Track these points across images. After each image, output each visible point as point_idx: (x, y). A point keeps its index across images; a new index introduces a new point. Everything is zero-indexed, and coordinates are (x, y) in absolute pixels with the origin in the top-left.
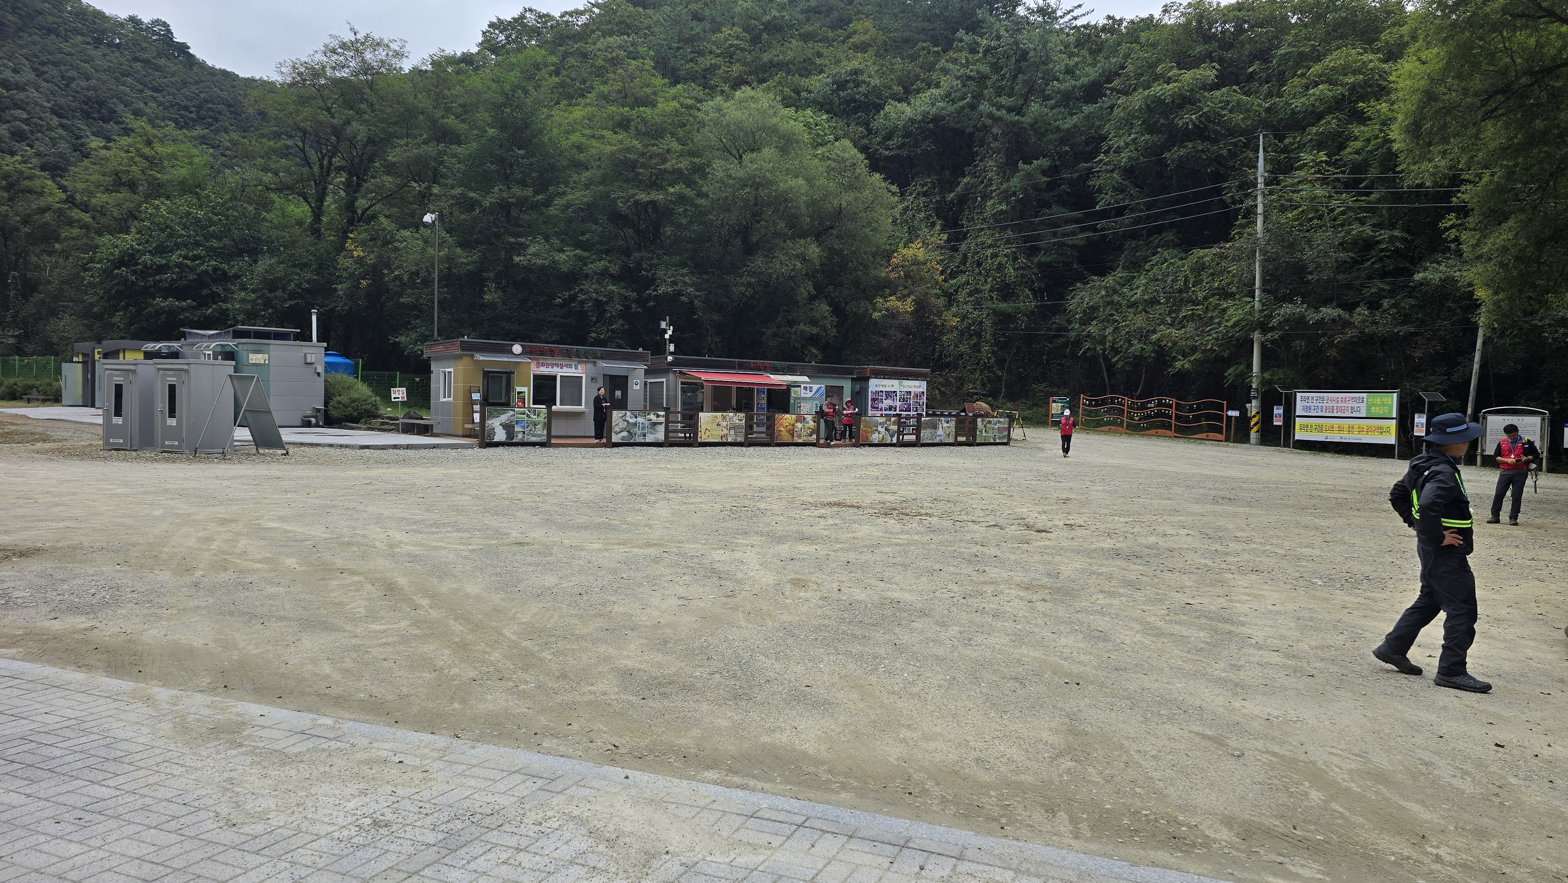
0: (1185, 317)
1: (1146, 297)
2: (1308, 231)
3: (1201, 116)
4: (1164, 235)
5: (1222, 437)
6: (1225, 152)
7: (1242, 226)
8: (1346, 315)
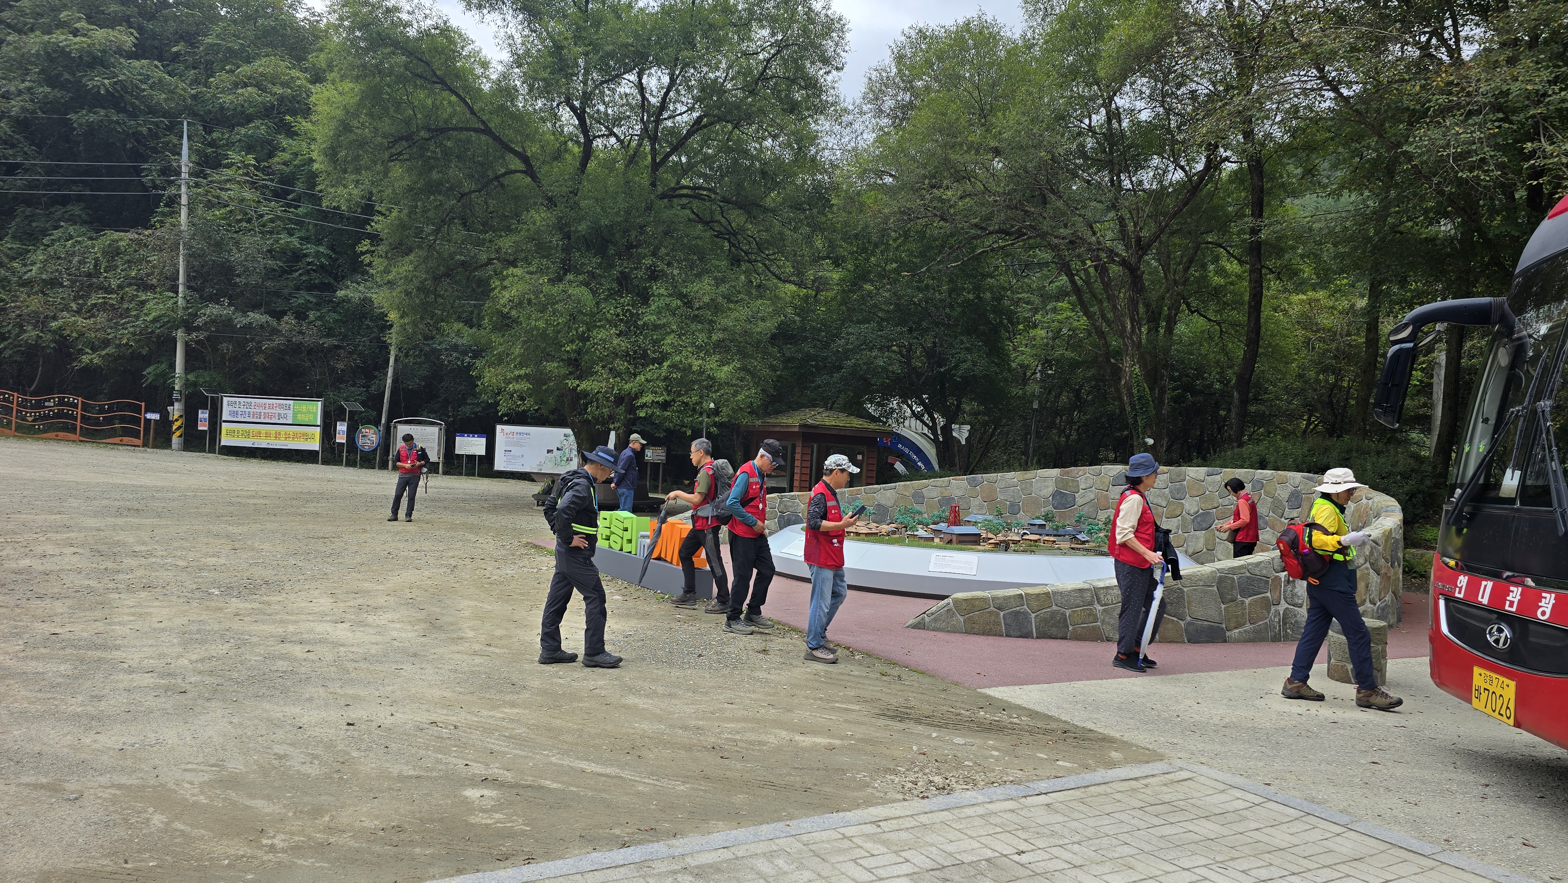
0: (95, 305)
1: (44, 277)
2: (236, 232)
3: (116, 83)
4: (69, 207)
5: (139, 442)
6: (144, 130)
7: (163, 214)
8: (274, 323)
